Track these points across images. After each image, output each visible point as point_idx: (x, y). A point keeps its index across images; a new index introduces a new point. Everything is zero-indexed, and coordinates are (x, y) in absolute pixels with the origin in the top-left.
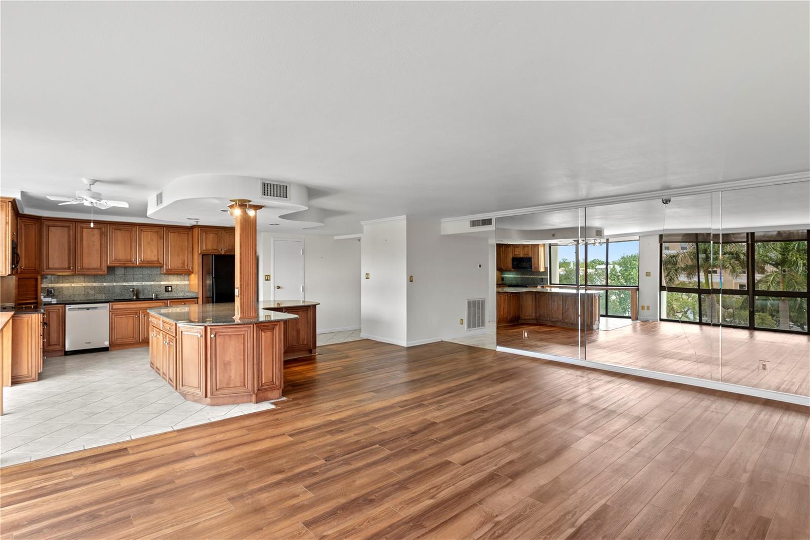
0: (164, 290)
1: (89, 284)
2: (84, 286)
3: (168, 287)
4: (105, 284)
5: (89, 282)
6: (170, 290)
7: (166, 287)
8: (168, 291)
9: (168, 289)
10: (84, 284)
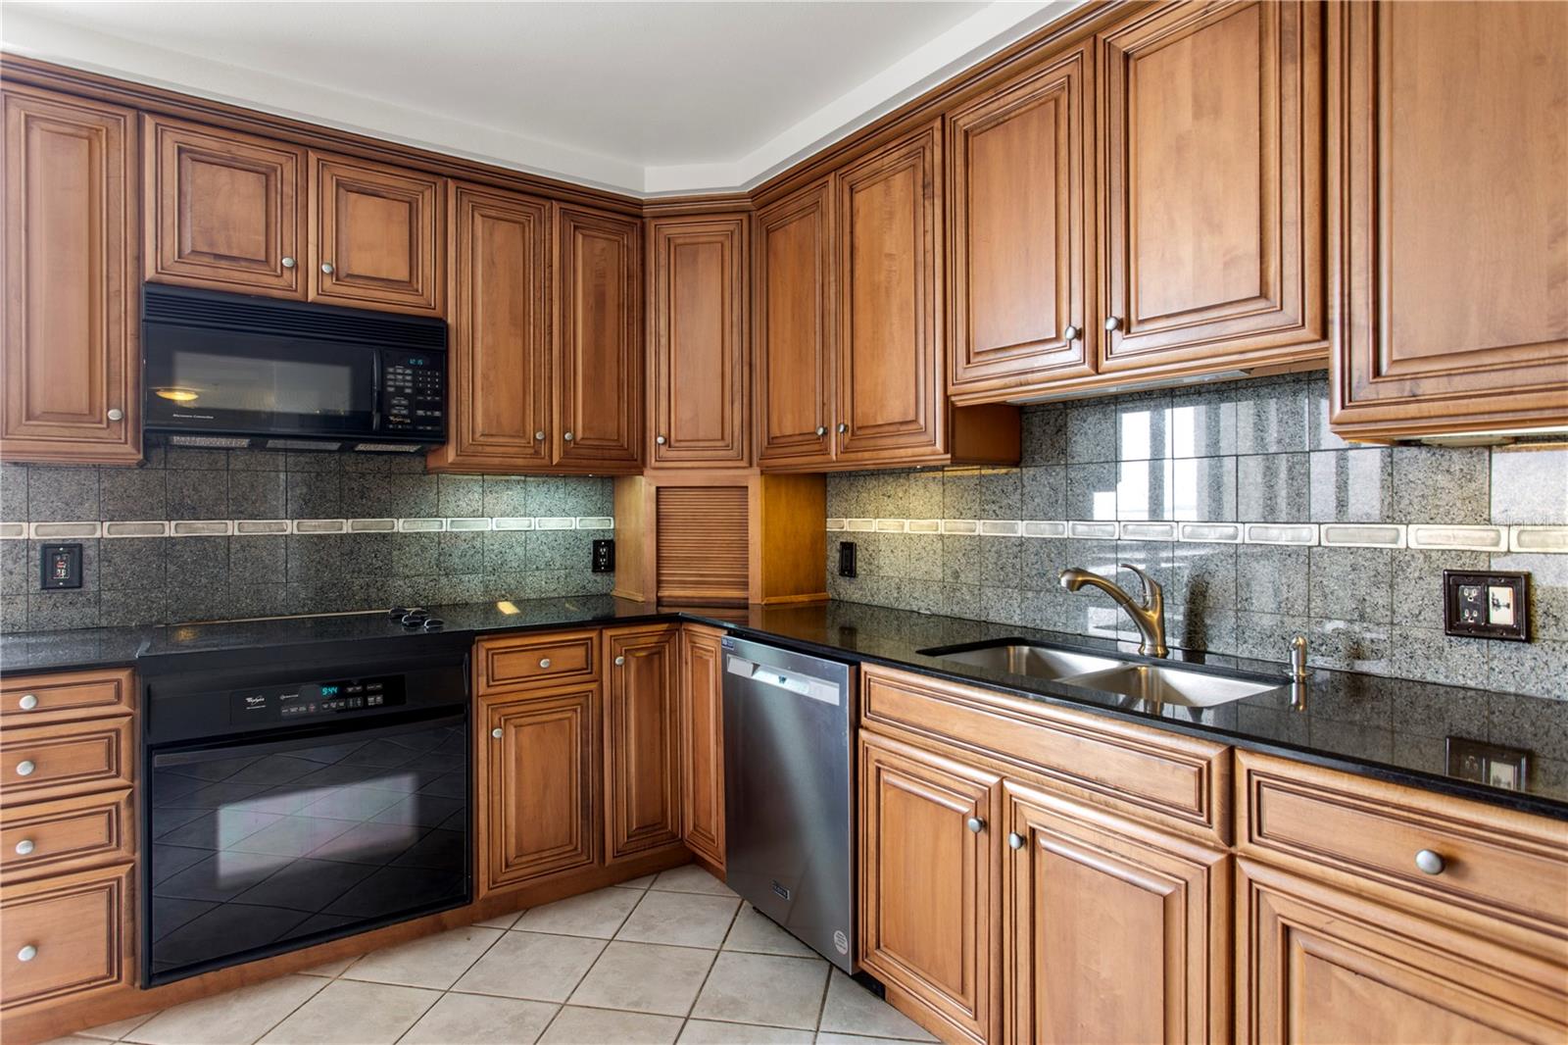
0: (1436, 615)
1: (961, 527)
2: (942, 537)
3: (1485, 579)
4: (1022, 529)
5: (961, 515)
6: (1503, 616)
7: (1454, 581)
8: (1485, 631)
9: (1484, 604)
10: (944, 526)
